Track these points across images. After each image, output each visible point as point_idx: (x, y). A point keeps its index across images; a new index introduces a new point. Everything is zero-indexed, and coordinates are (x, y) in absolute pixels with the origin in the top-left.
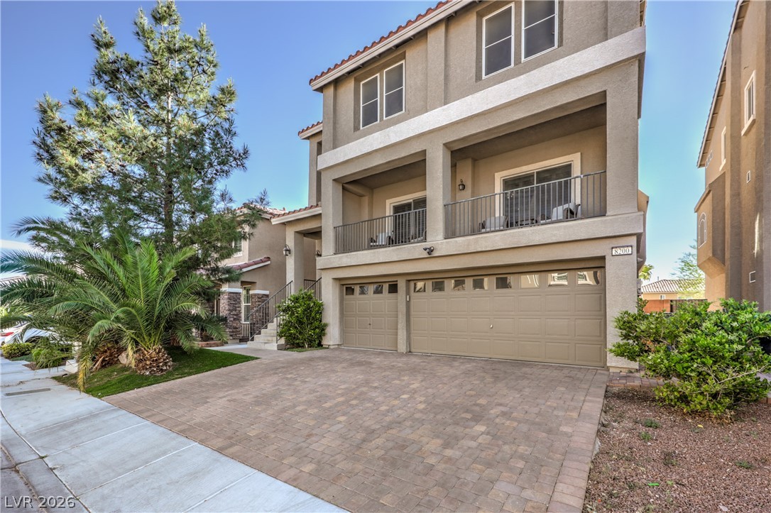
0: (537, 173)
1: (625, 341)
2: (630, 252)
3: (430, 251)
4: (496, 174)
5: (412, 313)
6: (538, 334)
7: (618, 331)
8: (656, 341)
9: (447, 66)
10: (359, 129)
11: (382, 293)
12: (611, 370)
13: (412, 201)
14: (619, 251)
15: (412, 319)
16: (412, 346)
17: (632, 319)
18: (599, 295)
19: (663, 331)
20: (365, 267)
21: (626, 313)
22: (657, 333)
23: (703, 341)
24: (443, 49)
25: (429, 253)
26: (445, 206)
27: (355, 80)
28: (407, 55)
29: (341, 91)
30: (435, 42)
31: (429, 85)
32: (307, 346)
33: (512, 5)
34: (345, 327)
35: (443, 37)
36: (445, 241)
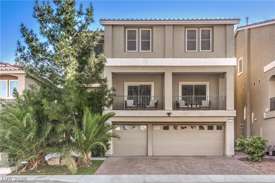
0: (194, 85)
2: (232, 122)
4: (179, 82)
6: (204, 146)
9: (173, 41)
10: (126, 51)
12: (228, 156)
13: (139, 85)
14: (230, 121)
15: (153, 141)
16: (153, 153)
18: (222, 133)
24: (172, 35)
25: (169, 115)
26: (173, 97)
27: (123, 27)
28: (154, 28)
29: (116, 29)
30: (169, 31)
31: (166, 47)
32: (102, 155)
33: (197, 29)
34: (114, 146)
35: (172, 30)
36: (173, 111)
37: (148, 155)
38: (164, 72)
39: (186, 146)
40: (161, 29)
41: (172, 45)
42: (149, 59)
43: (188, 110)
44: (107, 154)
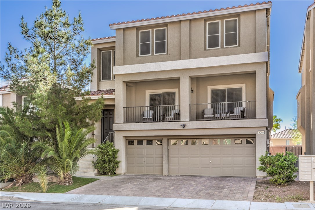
0: (227, 89)
1: (262, 165)
2: (264, 133)
3: (184, 126)
4: (208, 87)
5: (170, 155)
6: (230, 165)
7: (260, 162)
8: (270, 165)
9: (190, 39)
10: (138, 56)
11: (152, 145)
12: (258, 177)
13: (162, 93)
14: (261, 133)
15: (170, 158)
16: (170, 172)
17: (264, 158)
18: (253, 148)
19: (271, 161)
20: (145, 131)
21: (262, 156)
22: (270, 162)
23: (280, 164)
24: (189, 31)
25: (183, 127)
26: (189, 105)
27: (136, 29)
28: (169, 26)
29: (128, 32)
30: (185, 27)
31: (181, 46)
32: (110, 174)
33: (220, 21)
34: (128, 163)
35: (189, 26)
36: (191, 122)
37: (163, 175)
38: (179, 76)
39: (209, 164)
40: (177, 26)
41: (189, 44)
42: (162, 62)
43: (214, 120)
44: (117, 172)
